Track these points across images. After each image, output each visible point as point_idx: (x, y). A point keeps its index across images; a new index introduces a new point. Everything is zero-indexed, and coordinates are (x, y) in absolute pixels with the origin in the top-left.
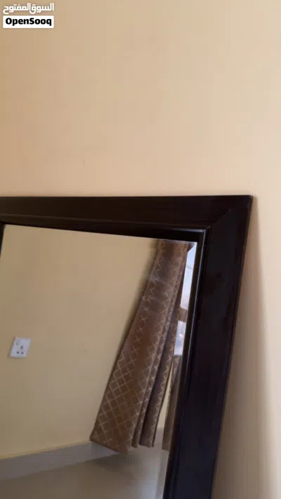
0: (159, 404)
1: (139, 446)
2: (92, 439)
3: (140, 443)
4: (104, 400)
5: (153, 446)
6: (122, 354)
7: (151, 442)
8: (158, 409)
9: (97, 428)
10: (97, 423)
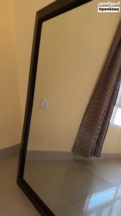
0: (103, 139)
1: (93, 156)
2: (72, 150)
3: (94, 155)
4: (78, 134)
5: (99, 157)
6: (86, 116)
7: (99, 155)
8: (102, 141)
9: (75, 146)
10: (75, 144)
